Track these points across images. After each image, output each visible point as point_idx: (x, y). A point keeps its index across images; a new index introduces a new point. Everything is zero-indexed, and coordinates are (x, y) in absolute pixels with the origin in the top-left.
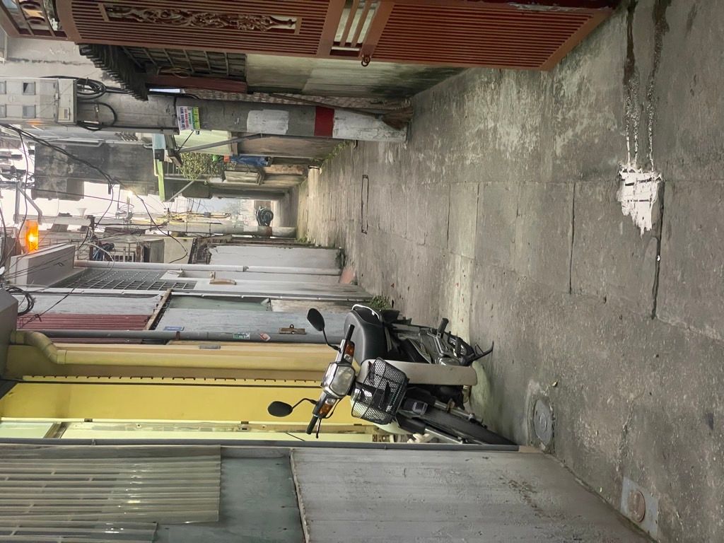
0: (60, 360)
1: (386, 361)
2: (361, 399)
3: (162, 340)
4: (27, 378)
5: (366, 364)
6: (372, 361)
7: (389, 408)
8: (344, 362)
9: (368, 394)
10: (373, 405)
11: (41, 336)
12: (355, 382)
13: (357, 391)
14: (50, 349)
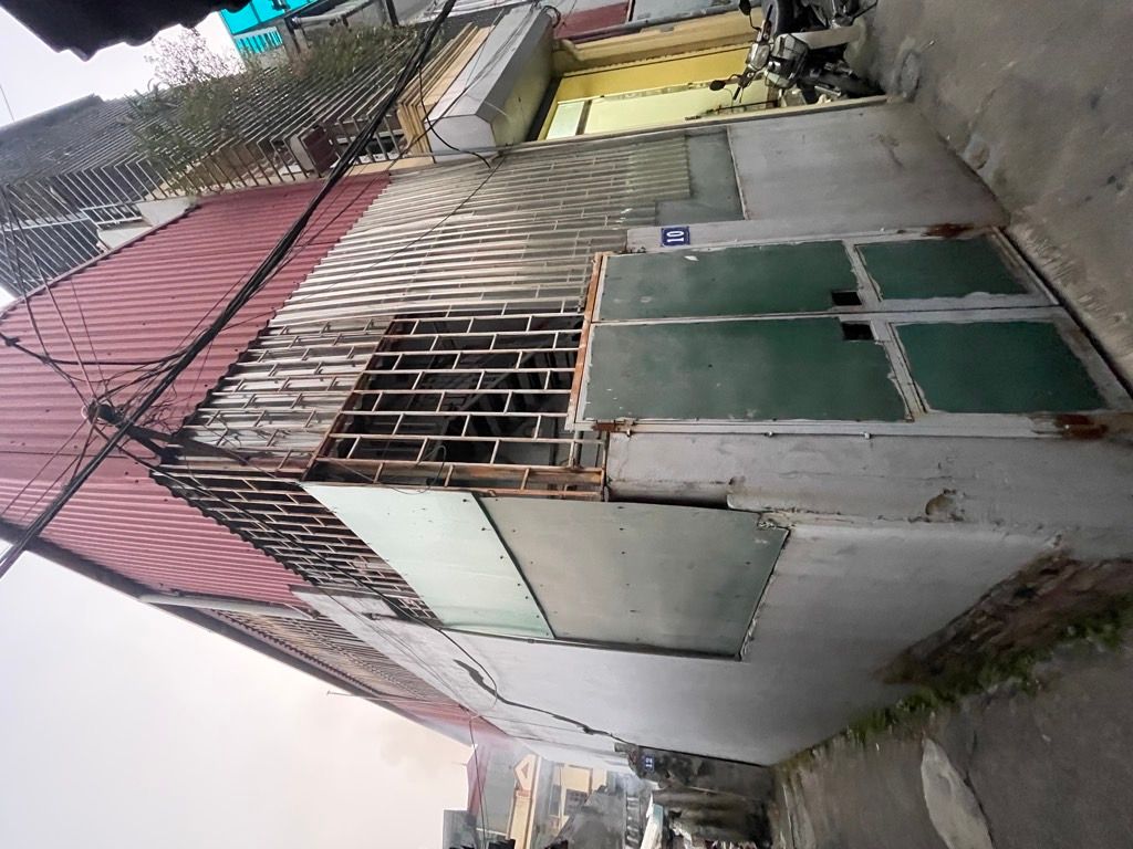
0: (581, 58)
1: (793, 34)
2: (772, 70)
3: (636, 29)
4: (566, 74)
5: (778, 39)
6: (784, 36)
7: (792, 75)
8: (764, 41)
9: (778, 64)
10: (783, 73)
11: (568, 43)
12: (770, 57)
13: (770, 63)
14: (575, 52)
